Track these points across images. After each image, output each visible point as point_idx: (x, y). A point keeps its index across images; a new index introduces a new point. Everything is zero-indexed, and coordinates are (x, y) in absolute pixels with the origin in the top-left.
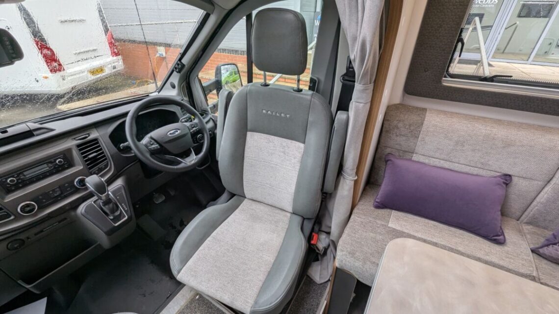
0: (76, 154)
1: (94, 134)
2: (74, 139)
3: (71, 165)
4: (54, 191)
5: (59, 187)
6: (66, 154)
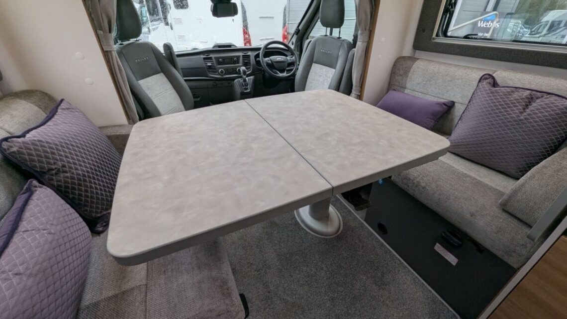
0: (241, 58)
1: (250, 53)
2: (243, 53)
3: (238, 63)
4: (230, 70)
6: (238, 57)
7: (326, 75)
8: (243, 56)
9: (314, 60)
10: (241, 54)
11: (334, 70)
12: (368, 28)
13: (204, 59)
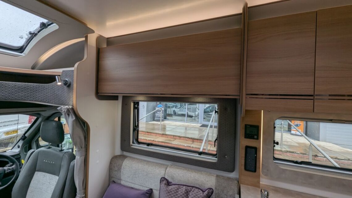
7: (49, 183)
9: (37, 169)
11: (57, 178)
12: (83, 146)
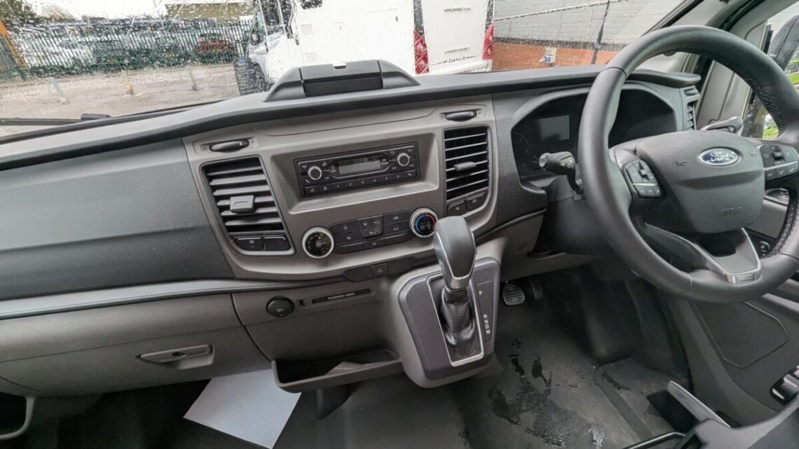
0: (436, 150)
1: (485, 115)
2: (446, 114)
4: (371, 221)
5: (383, 218)
6: (419, 144)
8: (448, 133)
10: (434, 123)
13: (209, 170)
